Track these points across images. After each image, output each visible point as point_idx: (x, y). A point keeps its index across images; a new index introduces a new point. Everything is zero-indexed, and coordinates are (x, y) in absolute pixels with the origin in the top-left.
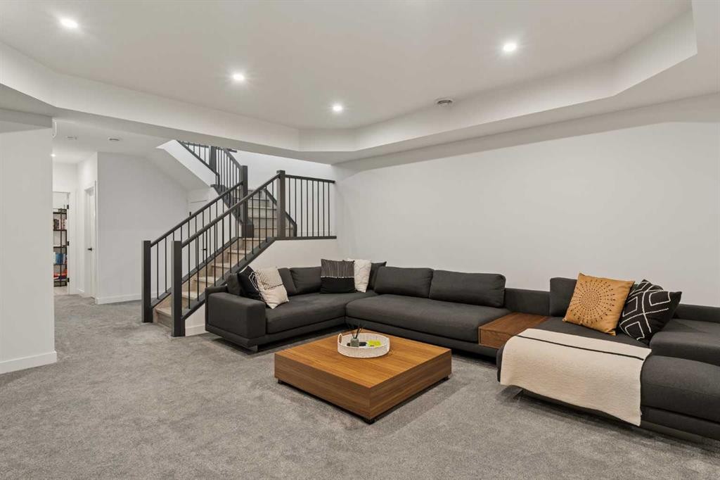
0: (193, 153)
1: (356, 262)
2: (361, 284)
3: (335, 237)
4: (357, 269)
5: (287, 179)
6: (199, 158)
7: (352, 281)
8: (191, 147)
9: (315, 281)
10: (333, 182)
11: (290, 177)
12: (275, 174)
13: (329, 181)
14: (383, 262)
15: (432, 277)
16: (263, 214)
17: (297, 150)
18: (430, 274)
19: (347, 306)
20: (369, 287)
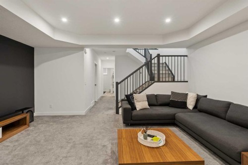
0: (138, 52)
1: (189, 94)
2: (190, 104)
3: (187, 82)
4: (189, 97)
5: (161, 58)
6: (140, 54)
7: (186, 103)
8: (138, 50)
9: (167, 101)
10: (187, 56)
11: (162, 56)
12: (156, 55)
13: (184, 56)
14: (205, 95)
15: (229, 107)
16: (164, 72)
17: (162, 44)
18: (229, 104)
19: (176, 115)
20: (195, 107)
